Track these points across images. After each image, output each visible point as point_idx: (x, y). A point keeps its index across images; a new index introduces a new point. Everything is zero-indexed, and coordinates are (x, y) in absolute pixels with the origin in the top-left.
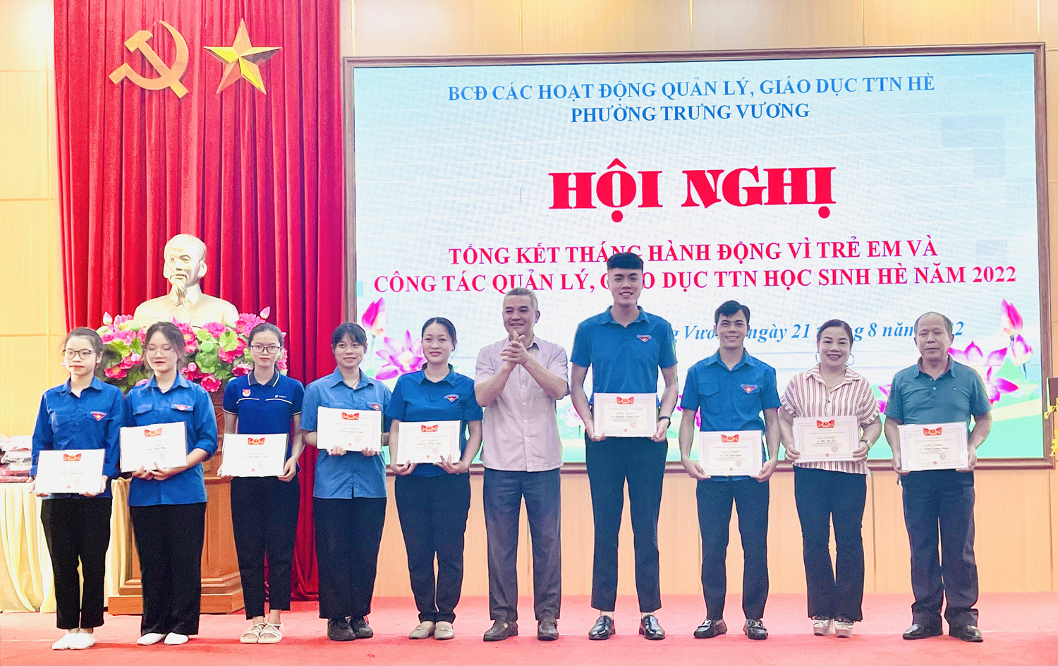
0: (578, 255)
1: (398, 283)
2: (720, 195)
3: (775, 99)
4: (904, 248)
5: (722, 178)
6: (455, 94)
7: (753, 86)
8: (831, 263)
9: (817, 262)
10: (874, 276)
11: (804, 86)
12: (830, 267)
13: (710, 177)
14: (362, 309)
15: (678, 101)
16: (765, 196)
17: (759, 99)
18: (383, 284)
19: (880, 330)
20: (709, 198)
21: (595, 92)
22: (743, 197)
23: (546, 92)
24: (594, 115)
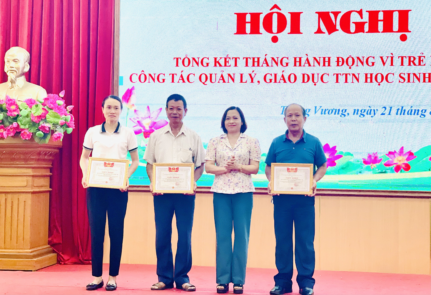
5: (340, 16)
8: (407, 69)
12: (406, 72)
13: (332, 16)
16: (366, 27)
18: (135, 78)
22: (353, 28)
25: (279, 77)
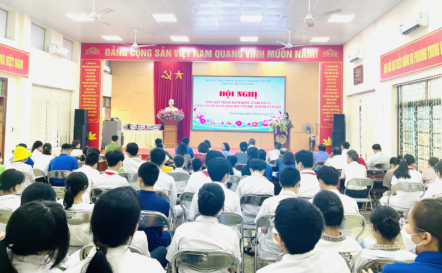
0: (223, 102)
1: (198, 105)
2: (242, 95)
3: (250, 82)
4: (266, 103)
5: (242, 93)
6: (207, 80)
7: (246, 81)
8: (257, 105)
9: (254, 105)
10: (262, 107)
11: (254, 81)
12: (256, 105)
13: (241, 93)
14: (194, 109)
15: (237, 82)
16: (248, 95)
17: (248, 82)
18: (197, 105)
19: (263, 114)
20: (240, 95)
21: (226, 81)
22: (245, 95)
23: (219, 80)
24: (226, 84)
25: (229, 106)
